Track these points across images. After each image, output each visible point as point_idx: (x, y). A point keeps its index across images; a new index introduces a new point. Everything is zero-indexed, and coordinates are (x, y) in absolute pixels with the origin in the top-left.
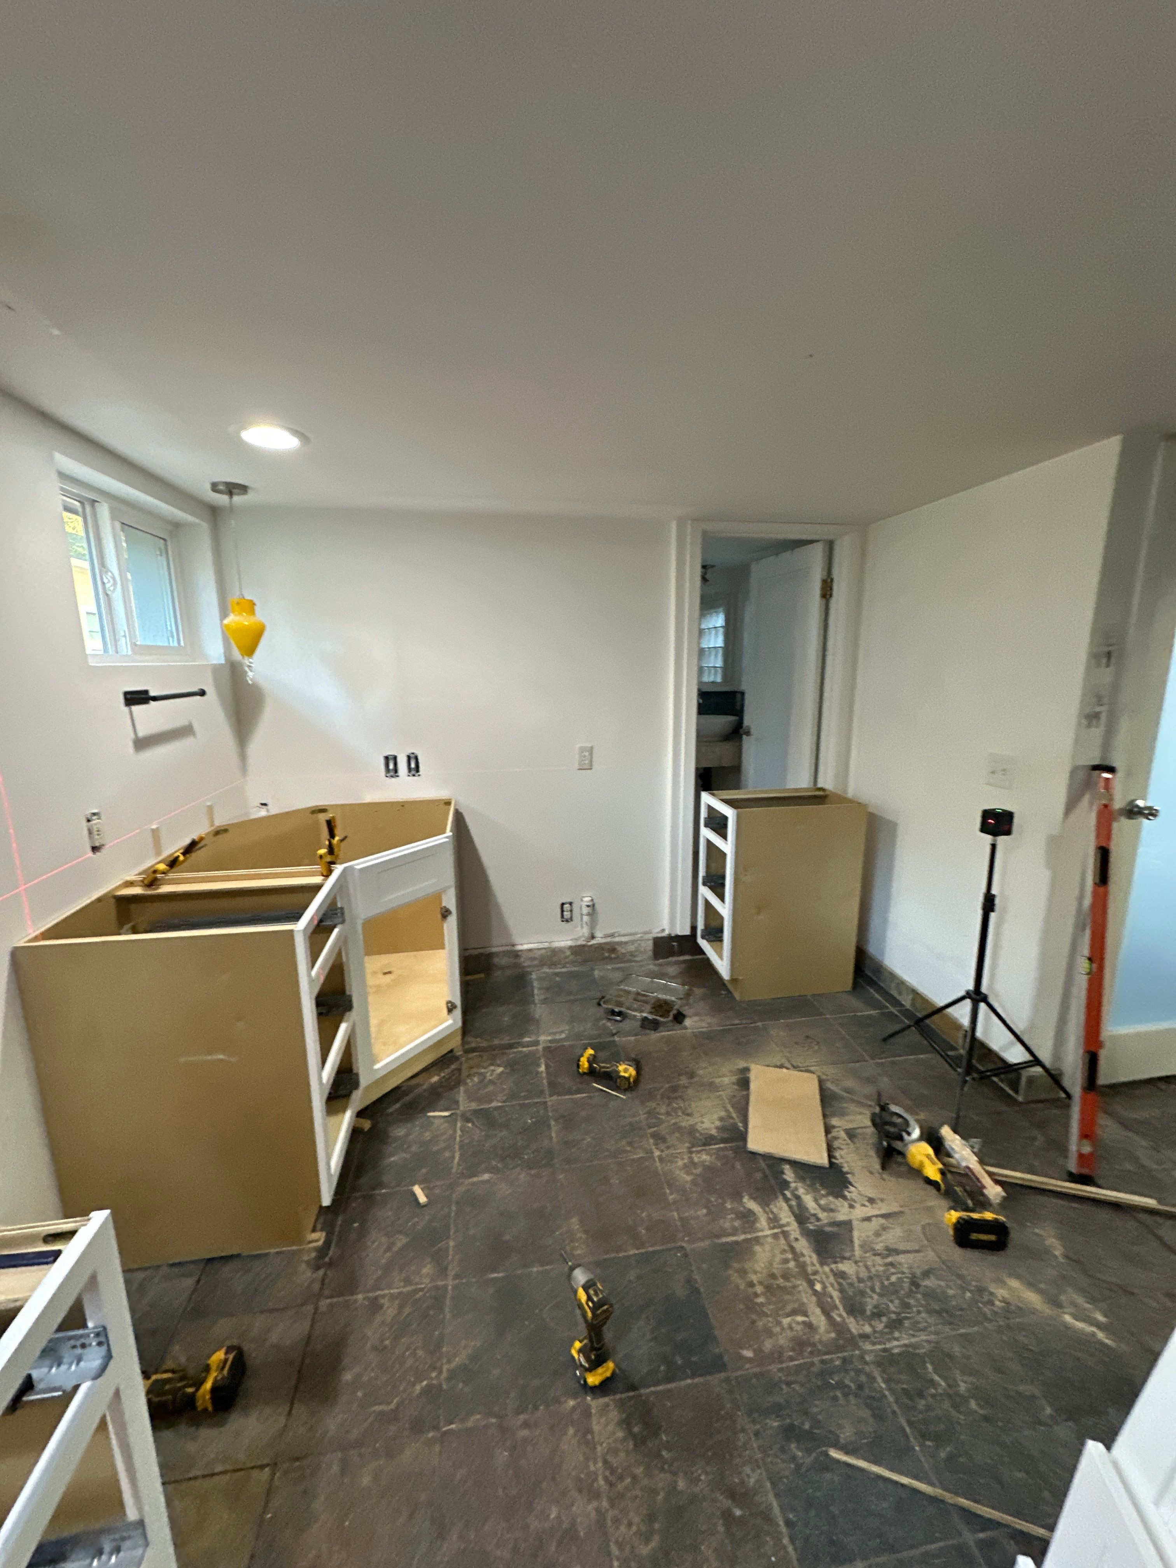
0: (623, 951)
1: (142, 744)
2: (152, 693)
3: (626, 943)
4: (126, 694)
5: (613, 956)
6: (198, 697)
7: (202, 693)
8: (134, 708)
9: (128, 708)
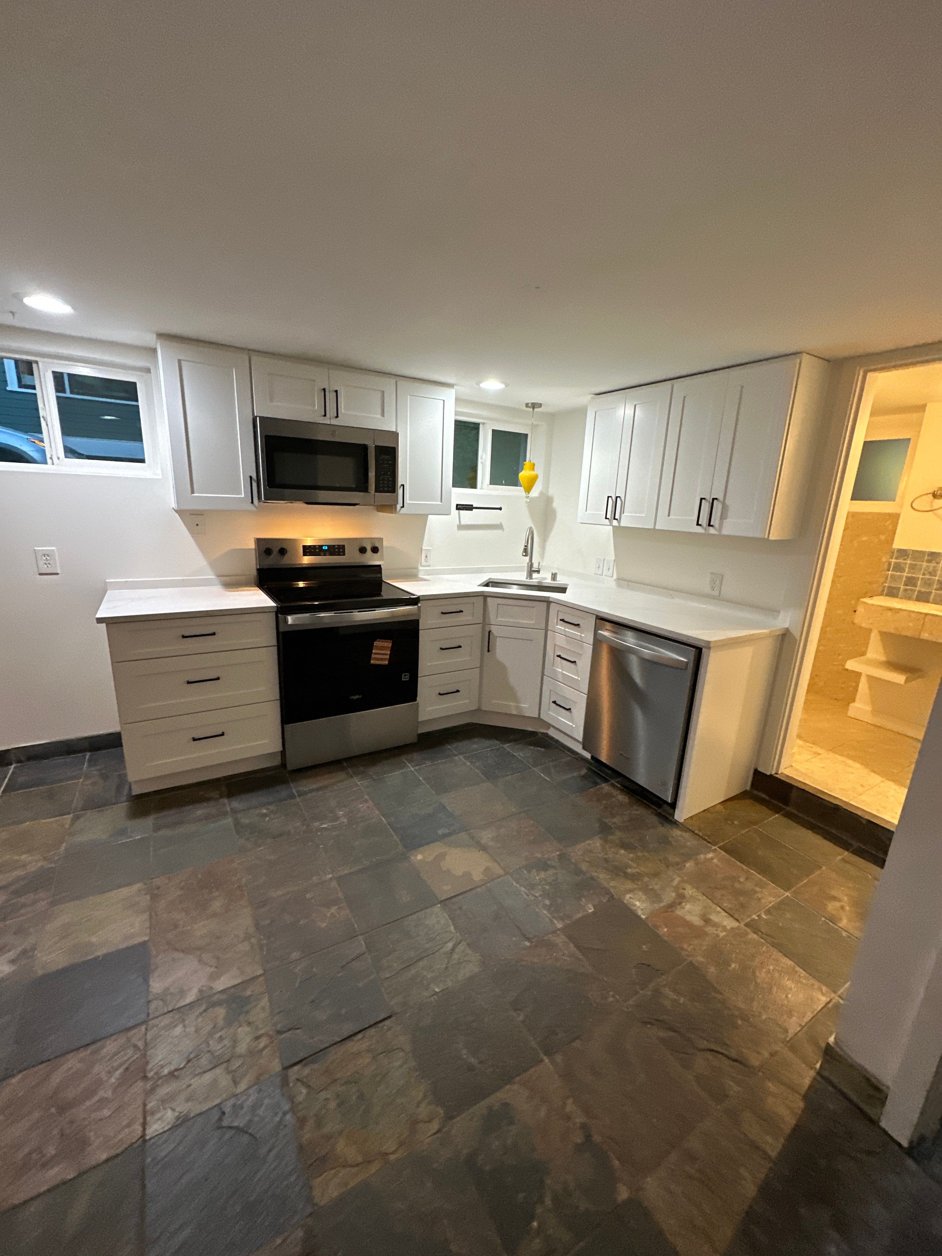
1: (461, 527)
2: (474, 506)
4: (457, 505)
6: (499, 510)
7: (500, 509)
8: (461, 511)
9: (458, 511)
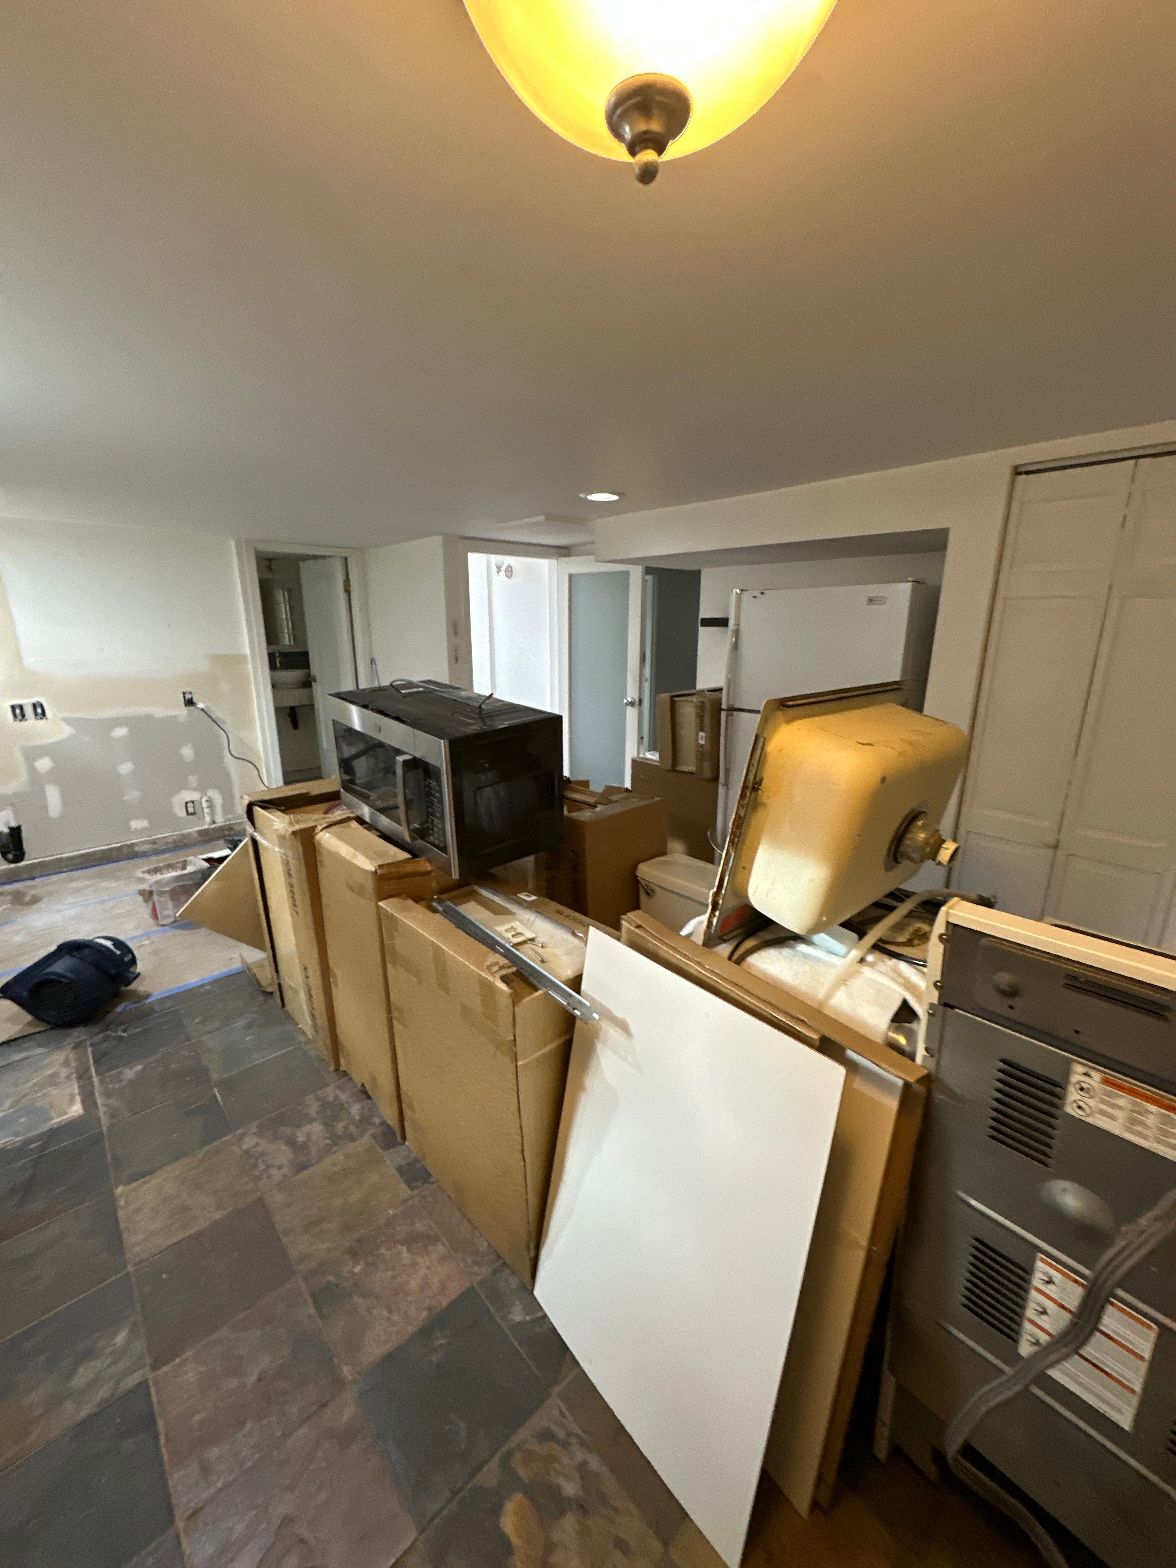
3: (240, 823)
5: (231, 833)
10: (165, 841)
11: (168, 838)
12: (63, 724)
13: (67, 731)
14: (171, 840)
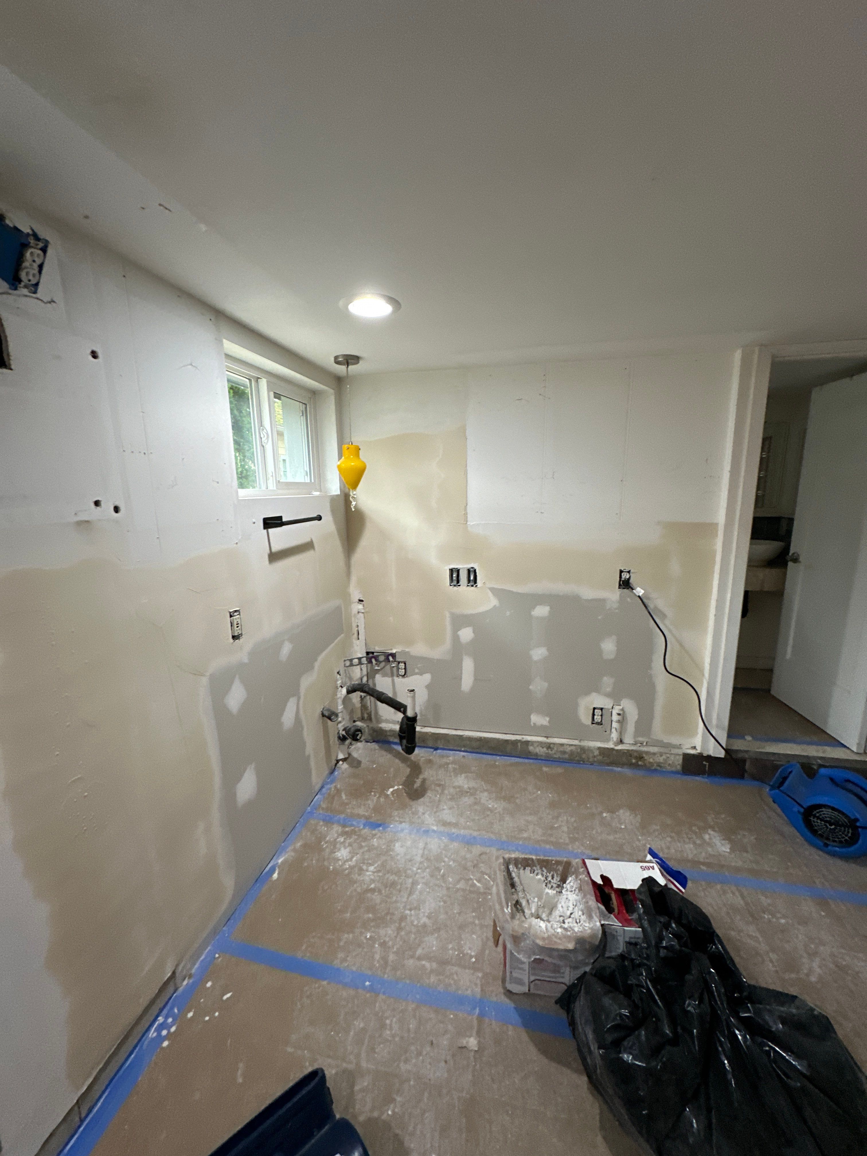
0: (651, 760)
1: (274, 557)
2: (285, 519)
3: (654, 754)
4: (265, 520)
5: (640, 763)
6: (317, 521)
7: (319, 518)
8: (270, 530)
9: (266, 530)
10: (561, 749)
11: (565, 747)
12: (490, 594)
13: (493, 602)
14: (569, 749)
